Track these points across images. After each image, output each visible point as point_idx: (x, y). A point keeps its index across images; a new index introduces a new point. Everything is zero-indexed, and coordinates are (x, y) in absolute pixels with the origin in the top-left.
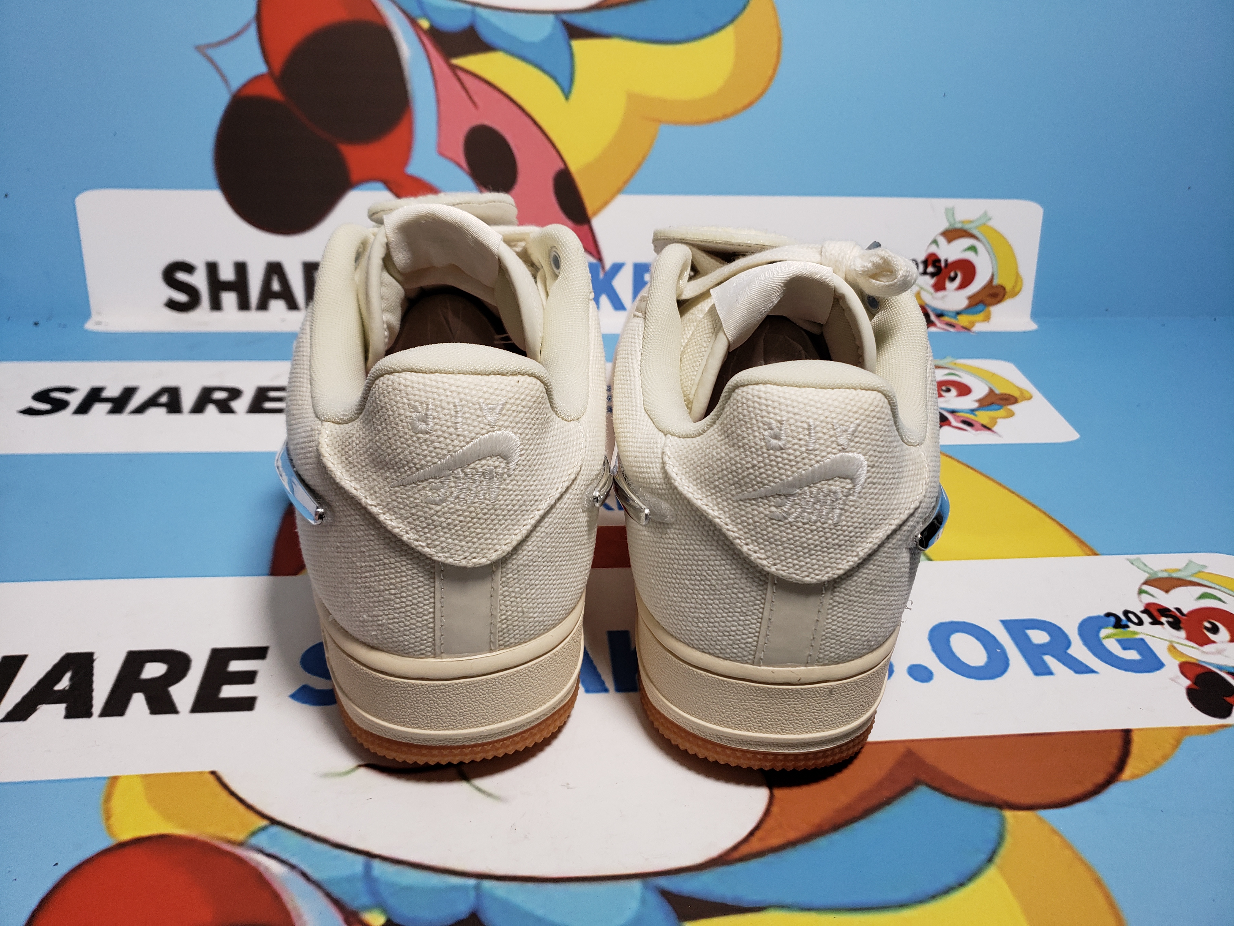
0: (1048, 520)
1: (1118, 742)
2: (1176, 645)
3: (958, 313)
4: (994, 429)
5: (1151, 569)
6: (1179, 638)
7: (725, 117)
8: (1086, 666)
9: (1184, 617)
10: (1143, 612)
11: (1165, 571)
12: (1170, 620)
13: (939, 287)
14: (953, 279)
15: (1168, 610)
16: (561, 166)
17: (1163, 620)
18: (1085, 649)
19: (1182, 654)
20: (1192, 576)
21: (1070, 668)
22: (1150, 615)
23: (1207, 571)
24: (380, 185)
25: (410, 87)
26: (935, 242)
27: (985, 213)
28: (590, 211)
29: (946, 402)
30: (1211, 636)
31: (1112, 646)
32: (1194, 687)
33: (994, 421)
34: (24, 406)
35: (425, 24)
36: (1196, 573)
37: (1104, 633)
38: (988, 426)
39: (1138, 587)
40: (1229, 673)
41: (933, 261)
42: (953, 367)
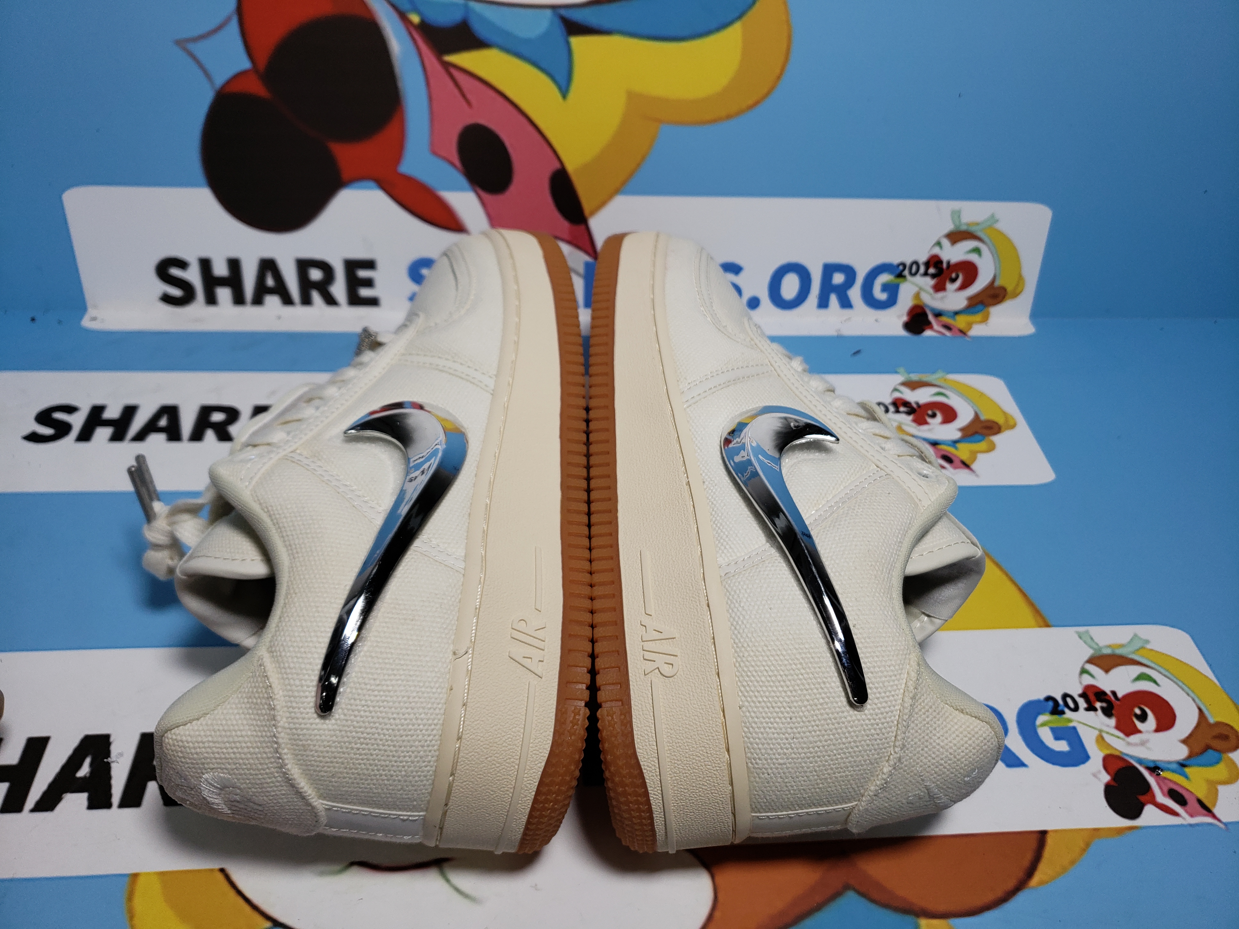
0: (1008, 583)
1: (1033, 844)
2: (1105, 735)
3: (956, 313)
5: (1097, 644)
6: (1108, 726)
8: (1018, 758)
9: (1118, 702)
10: (1081, 696)
11: (1109, 646)
12: (1104, 705)
13: (939, 288)
14: (953, 281)
15: (1104, 693)
16: (557, 166)
17: (1098, 705)
18: (1020, 740)
19: (1109, 746)
20: (1134, 653)
21: (1003, 760)
22: (1088, 701)
23: (1149, 646)
24: (372, 184)
26: (938, 244)
27: (993, 216)
28: (587, 211)
29: (930, 430)
30: (1139, 724)
31: (1046, 735)
32: (1113, 783)
33: (974, 455)
34: (28, 431)
36: (1138, 650)
37: (1042, 719)
38: (968, 462)
39: (1080, 666)
40: (1148, 768)
41: (935, 262)
42: (942, 384)
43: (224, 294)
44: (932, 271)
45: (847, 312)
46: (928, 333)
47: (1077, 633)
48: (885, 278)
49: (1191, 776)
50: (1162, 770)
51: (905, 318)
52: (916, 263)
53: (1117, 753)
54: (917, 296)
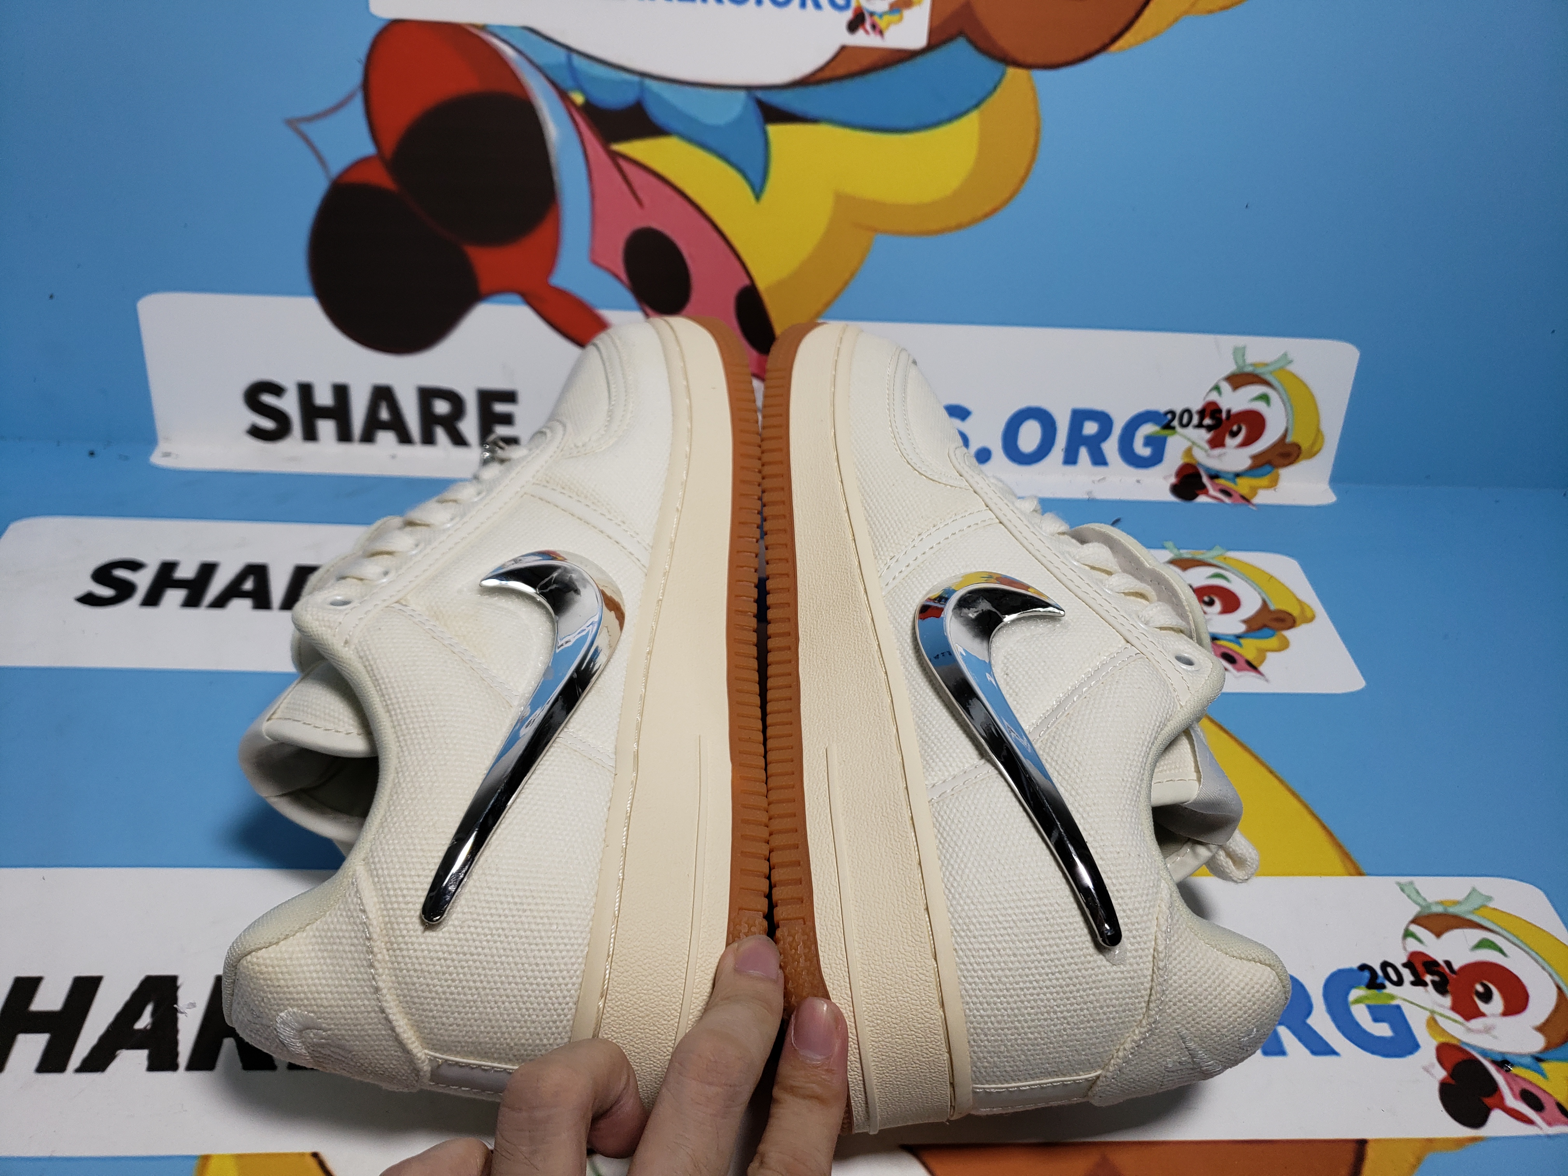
0: (1309, 818)
1: (1349, 1157)
2: (1437, 1017)
3: (1237, 475)
4: (1261, 668)
5: (1425, 900)
6: (1442, 1006)
7: (959, 227)
8: (1326, 1044)
9: (1453, 975)
10: (1405, 965)
11: (1441, 903)
12: (1436, 978)
13: (1216, 443)
14: (1234, 434)
15: (1435, 963)
16: (747, 282)
17: (1428, 978)
18: (1327, 1018)
19: (1443, 1032)
20: (1471, 912)
21: (1307, 1046)
22: (1414, 972)
23: (1492, 905)
24: (516, 298)
25: (556, 178)
26: (1217, 388)
27: (1285, 355)
30: (1481, 1005)
31: (1361, 1014)
32: (1450, 1081)
33: (1262, 654)
34: (81, 592)
35: (579, 98)
36: (1477, 909)
37: (1355, 994)
38: (1255, 663)
39: (1404, 926)
40: (1494, 1062)
41: (1211, 411)
42: (1221, 565)
43: (326, 428)
44: (1207, 421)
45: (1101, 469)
46: (1202, 499)
47: (1399, 884)
48: (1148, 429)
49: (1549, 1075)
50: (1512, 1066)
51: (1173, 480)
52: (1188, 411)
53: (1454, 1042)
54: (1189, 452)
